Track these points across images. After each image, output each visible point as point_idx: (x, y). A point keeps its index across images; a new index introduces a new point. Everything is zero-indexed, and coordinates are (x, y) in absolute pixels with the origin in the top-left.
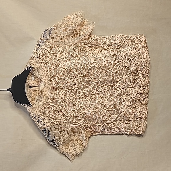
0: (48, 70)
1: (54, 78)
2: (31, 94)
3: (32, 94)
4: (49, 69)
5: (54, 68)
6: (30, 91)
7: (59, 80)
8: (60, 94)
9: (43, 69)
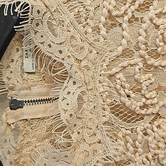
0: (101, 26)
1: (125, 64)
2: (16, 136)
3: (20, 138)
4: (103, 19)
5: (126, 18)
6: (10, 121)
7: (147, 76)
8: (150, 139)
9: (78, 16)
